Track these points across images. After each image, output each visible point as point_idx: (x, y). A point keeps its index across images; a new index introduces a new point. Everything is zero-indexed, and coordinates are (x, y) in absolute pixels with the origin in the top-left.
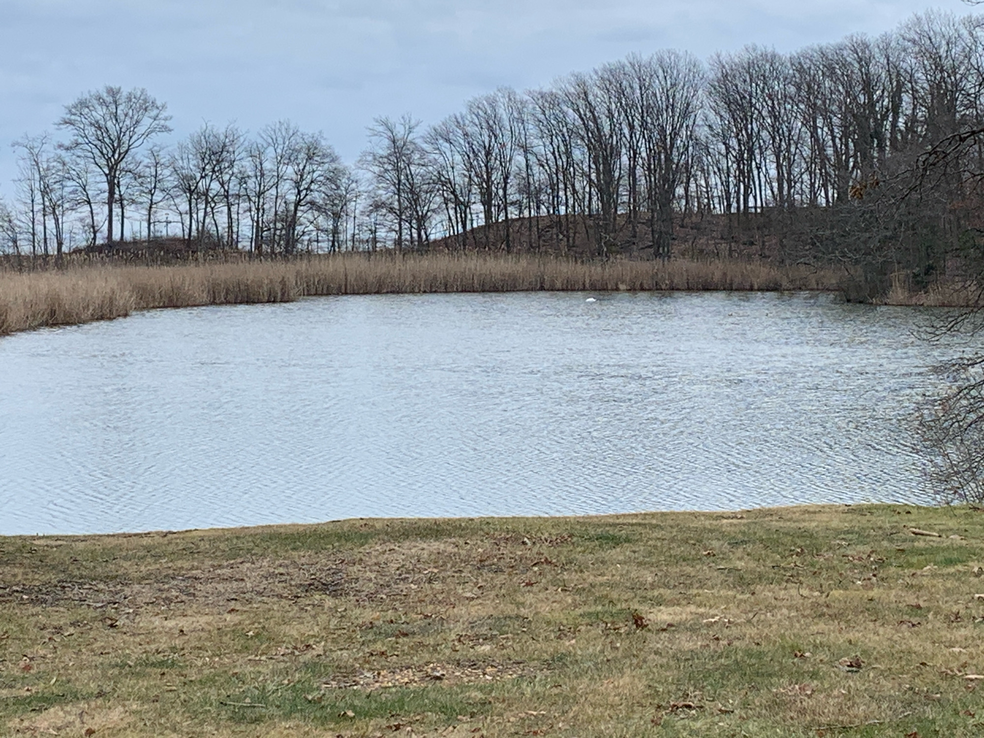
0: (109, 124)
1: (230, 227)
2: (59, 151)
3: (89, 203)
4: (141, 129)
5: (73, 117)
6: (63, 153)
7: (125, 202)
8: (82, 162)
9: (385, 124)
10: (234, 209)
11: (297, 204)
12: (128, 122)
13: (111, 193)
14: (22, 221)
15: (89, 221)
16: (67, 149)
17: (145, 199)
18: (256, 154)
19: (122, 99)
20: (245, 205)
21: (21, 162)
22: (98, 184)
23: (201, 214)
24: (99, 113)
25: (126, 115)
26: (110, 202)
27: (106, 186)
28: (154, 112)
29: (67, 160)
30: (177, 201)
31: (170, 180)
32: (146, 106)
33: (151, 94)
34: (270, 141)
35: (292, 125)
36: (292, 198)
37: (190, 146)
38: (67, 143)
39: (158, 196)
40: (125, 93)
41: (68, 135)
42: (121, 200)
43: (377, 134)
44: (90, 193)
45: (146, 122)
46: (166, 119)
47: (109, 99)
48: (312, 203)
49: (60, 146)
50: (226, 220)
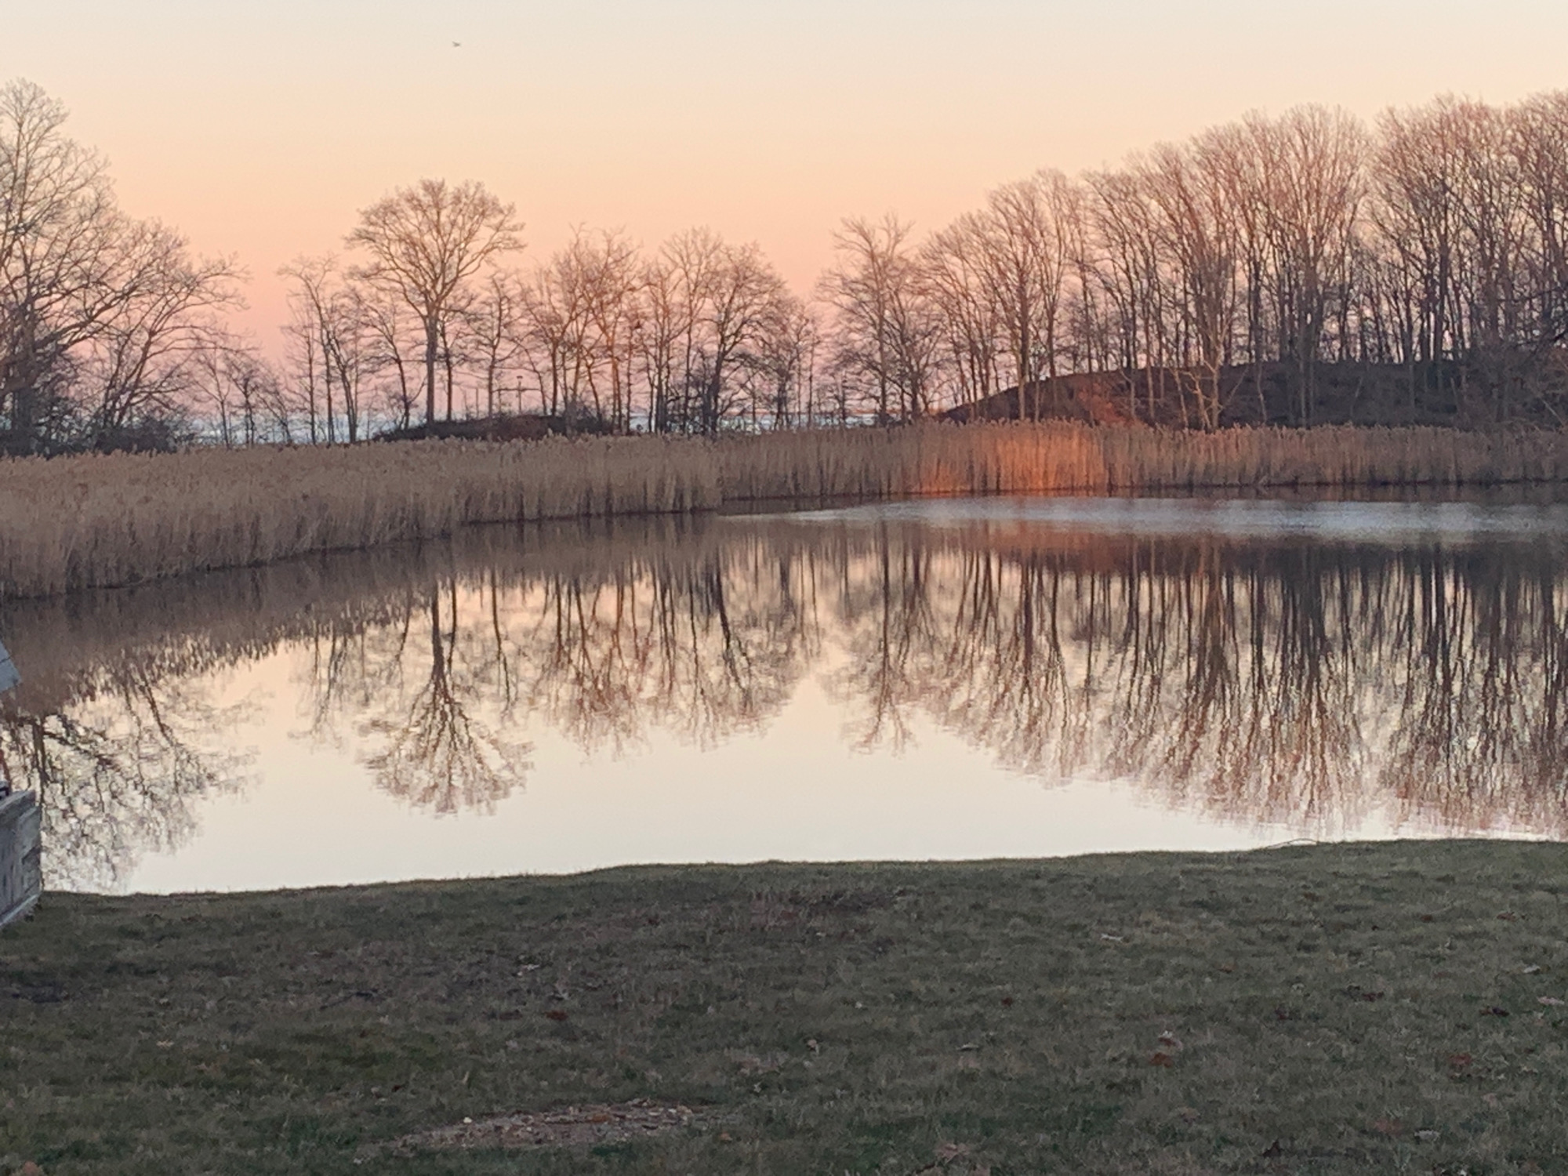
0: (427, 238)
1: (617, 396)
2: (350, 282)
3: (398, 361)
4: (475, 246)
5: (373, 229)
6: (359, 285)
7: (454, 360)
8: (387, 299)
9: (858, 229)
10: (623, 367)
11: (722, 356)
12: (455, 234)
13: (432, 345)
14: (293, 390)
15: (398, 389)
16: (366, 276)
17: (484, 354)
18: (655, 281)
19: (447, 199)
20: (639, 361)
21: (293, 301)
22: (411, 331)
23: (571, 374)
24: (412, 222)
25: (453, 224)
26: (431, 358)
27: (423, 335)
28: (495, 221)
29: (364, 294)
30: (534, 355)
31: (523, 325)
32: (483, 208)
33: (490, 191)
34: (678, 259)
35: (713, 235)
36: (712, 348)
37: (554, 269)
38: (363, 268)
39: (504, 348)
40: (450, 188)
41: (365, 257)
42: (447, 355)
43: (848, 246)
44: (399, 345)
45: (485, 234)
46: (514, 229)
47: (426, 200)
48: (744, 356)
49: (352, 275)
50: (609, 385)
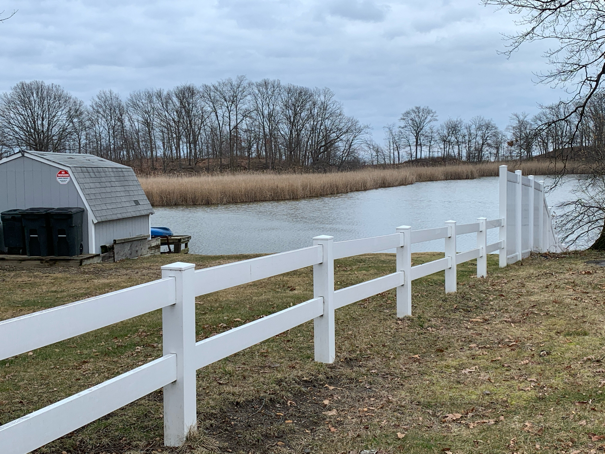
0: (416, 119)
1: (459, 153)
2: (399, 129)
3: (410, 146)
4: (427, 121)
5: (405, 117)
6: (401, 129)
7: (422, 145)
8: (407, 132)
9: (516, 115)
10: (460, 146)
11: (483, 144)
12: (423, 118)
13: (417, 142)
14: (387, 153)
15: (409, 152)
16: (403, 128)
17: (428, 144)
18: (469, 128)
19: (421, 110)
20: (464, 145)
21: (386, 133)
22: (413, 139)
23: (448, 148)
24: (413, 115)
25: (422, 116)
26: (416, 145)
27: (415, 140)
28: (431, 115)
29: (403, 132)
30: (440, 144)
31: (437, 137)
32: (429, 112)
33: (430, 108)
34: (473, 122)
35: (482, 117)
36: (481, 142)
37: (444, 126)
38: (402, 126)
39: (433, 143)
40: (422, 108)
41: (403, 124)
43: (513, 119)
44: (410, 142)
45: (429, 118)
46: (436, 116)
47: (417, 110)
48: (488, 144)
49: (400, 127)
